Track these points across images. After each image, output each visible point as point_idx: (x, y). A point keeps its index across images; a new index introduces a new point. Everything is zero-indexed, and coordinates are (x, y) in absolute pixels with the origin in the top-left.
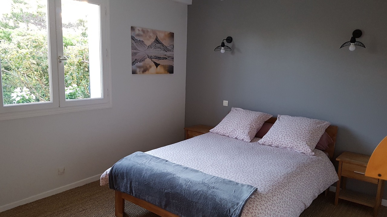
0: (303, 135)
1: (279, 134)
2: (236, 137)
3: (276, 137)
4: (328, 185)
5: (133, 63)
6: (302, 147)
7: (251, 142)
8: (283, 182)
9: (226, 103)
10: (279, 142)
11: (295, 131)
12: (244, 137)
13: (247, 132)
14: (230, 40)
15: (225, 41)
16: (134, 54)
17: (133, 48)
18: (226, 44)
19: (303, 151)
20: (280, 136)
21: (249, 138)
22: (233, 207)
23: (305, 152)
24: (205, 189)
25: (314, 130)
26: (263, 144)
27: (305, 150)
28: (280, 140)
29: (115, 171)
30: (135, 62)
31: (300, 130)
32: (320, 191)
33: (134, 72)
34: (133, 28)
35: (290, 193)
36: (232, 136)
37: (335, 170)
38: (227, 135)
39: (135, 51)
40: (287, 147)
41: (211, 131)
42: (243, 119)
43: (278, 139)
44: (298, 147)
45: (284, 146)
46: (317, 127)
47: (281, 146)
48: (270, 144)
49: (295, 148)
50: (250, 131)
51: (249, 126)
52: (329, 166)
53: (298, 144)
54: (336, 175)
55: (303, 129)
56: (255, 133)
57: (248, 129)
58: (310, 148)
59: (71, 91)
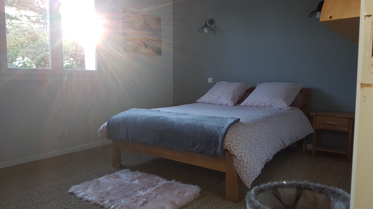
0: (280, 94)
1: (258, 96)
2: (221, 104)
3: (256, 98)
4: (304, 134)
6: (279, 104)
7: (234, 106)
8: (263, 120)
9: (210, 80)
10: (259, 102)
11: (273, 92)
12: (228, 102)
13: (230, 98)
14: (212, 22)
15: (207, 23)
18: (208, 25)
19: (280, 107)
20: (260, 97)
21: (232, 102)
22: (219, 130)
23: (282, 108)
24: (194, 121)
25: (289, 90)
26: (245, 106)
27: (282, 105)
28: (260, 100)
29: (112, 123)
31: (277, 90)
32: (297, 136)
35: (269, 127)
36: (217, 103)
37: (310, 123)
38: (213, 103)
40: (266, 105)
41: (197, 101)
42: (226, 88)
43: (258, 100)
44: (276, 104)
45: (264, 105)
46: (293, 88)
47: (261, 106)
48: (251, 105)
49: (273, 105)
50: (233, 97)
51: (232, 93)
52: (304, 119)
53: (275, 102)
54: (311, 127)
55: (280, 90)
56: (237, 99)
57: (231, 95)
58: (286, 104)
59: (68, 64)
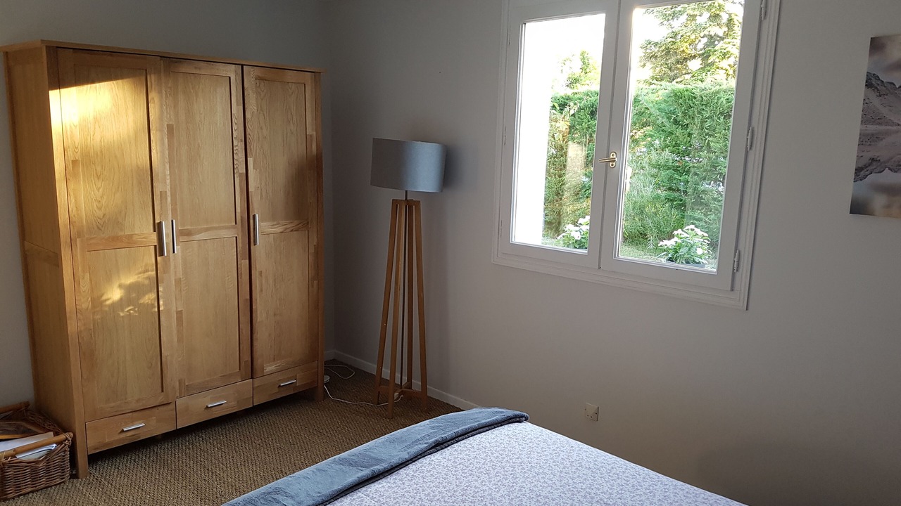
5: (860, 173)
16: (866, 140)
17: (869, 116)
30: (869, 168)
33: (858, 208)
34: (877, 45)
39: (872, 128)
